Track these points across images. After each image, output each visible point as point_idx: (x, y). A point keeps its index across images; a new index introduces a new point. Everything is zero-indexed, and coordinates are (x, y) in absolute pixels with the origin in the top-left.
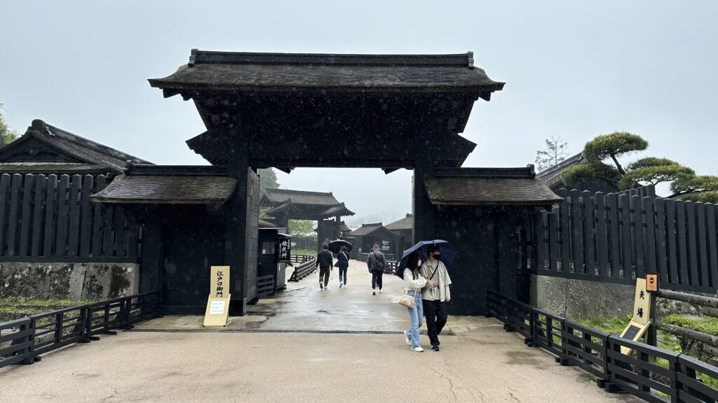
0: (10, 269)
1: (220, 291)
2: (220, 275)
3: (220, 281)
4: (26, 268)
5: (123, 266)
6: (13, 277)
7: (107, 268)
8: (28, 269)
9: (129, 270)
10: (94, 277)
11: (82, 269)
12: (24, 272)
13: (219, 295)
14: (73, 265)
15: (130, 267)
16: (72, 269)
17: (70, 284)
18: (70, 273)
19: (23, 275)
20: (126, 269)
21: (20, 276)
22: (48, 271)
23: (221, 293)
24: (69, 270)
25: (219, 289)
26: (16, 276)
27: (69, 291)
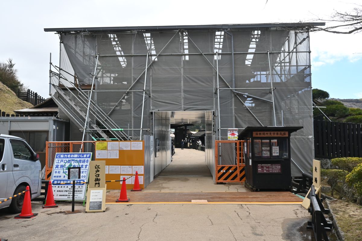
3: (98, 173)
23: (99, 183)
25: (97, 180)
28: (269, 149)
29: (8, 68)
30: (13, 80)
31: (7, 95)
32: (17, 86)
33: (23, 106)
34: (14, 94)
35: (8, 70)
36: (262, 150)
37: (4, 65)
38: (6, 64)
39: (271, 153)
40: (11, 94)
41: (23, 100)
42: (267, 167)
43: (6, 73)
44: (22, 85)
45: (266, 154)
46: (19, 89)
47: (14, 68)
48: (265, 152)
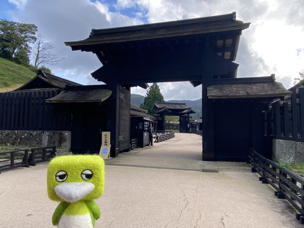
0: (20, 133)
1: (106, 143)
2: (106, 136)
3: (106, 139)
4: (26, 133)
5: (64, 132)
6: (21, 137)
7: (57, 133)
8: (27, 134)
9: (66, 134)
10: (52, 137)
11: (48, 133)
12: (25, 135)
13: (106, 145)
14: (44, 132)
15: (67, 132)
16: (43, 133)
17: (42, 140)
18: (43, 135)
19: (25, 136)
20: (65, 134)
21: (24, 137)
22: (34, 134)
23: (106, 144)
24: (42, 134)
25: (106, 142)
26: (22, 136)
27: (42, 143)
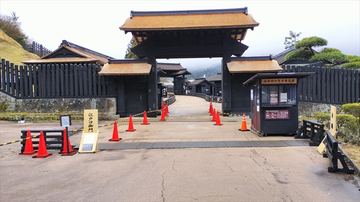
0: (68, 101)
3: (91, 120)
4: (74, 100)
5: (110, 99)
7: (104, 100)
9: (113, 100)
11: (95, 100)
13: (91, 130)
16: (91, 100)
17: (91, 106)
22: (82, 101)
25: (90, 126)
26: (71, 104)
28: (277, 95)
29: (12, 21)
30: (17, 33)
31: (13, 47)
32: (22, 39)
33: (30, 58)
34: (21, 46)
35: (13, 23)
36: (270, 97)
37: (7, 17)
38: (9, 17)
39: (279, 100)
40: (17, 46)
41: (30, 52)
42: (275, 114)
43: (10, 26)
44: (26, 38)
45: (274, 101)
46: (24, 42)
47: (18, 21)
48: (273, 99)
